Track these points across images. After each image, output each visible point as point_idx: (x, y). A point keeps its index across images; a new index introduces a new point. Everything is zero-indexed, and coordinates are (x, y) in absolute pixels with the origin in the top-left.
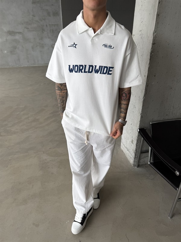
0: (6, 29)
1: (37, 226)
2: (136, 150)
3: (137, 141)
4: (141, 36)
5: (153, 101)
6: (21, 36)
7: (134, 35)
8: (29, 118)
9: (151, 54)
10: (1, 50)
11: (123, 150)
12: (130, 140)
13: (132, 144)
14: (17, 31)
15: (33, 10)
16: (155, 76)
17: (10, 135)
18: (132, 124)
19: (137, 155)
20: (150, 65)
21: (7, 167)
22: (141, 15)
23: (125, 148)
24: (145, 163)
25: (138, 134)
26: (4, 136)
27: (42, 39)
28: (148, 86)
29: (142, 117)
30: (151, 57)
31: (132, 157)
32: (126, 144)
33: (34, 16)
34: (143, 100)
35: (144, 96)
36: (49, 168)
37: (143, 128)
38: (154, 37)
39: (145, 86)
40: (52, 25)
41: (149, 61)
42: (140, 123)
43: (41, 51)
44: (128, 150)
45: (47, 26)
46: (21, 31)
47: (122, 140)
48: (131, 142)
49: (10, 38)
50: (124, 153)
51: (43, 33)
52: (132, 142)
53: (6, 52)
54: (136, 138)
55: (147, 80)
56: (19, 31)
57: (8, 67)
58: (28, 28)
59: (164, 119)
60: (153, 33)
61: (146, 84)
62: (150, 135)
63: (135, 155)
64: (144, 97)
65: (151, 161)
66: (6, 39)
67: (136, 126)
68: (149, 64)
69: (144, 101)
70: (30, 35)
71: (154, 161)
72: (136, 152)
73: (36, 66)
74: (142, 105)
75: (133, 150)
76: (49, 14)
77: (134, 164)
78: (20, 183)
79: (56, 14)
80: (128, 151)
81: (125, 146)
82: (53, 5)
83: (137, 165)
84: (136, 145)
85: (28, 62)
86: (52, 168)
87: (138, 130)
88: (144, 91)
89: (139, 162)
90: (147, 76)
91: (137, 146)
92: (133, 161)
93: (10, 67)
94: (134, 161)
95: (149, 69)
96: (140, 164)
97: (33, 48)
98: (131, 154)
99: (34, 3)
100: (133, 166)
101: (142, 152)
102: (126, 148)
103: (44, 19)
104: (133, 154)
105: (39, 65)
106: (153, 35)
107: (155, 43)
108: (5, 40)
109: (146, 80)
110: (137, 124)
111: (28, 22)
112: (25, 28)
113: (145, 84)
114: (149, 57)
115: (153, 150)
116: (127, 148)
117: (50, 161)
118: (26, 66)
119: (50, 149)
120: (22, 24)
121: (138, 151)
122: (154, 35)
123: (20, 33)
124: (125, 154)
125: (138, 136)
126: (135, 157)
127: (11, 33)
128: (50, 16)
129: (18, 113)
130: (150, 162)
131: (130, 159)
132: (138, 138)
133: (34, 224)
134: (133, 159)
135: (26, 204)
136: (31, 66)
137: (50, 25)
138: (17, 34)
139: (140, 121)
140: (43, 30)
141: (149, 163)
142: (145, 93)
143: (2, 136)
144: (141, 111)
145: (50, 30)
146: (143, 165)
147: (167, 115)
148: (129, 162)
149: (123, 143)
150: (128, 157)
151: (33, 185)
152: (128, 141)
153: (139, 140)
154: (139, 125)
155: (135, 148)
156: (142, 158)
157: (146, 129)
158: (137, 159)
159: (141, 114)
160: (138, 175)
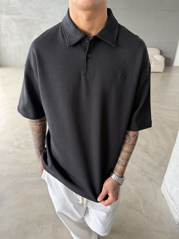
11: (164, 194)
23: (168, 194)
32: (171, 190)
44: (172, 199)
47: (164, 182)
50: (165, 199)
80: (172, 200)
81: (168, 191)
102: (170, 195)
124: (168, 202)
143: (21, 148)
148: (172, 215)
149: (164, 185)
150: (172, 208)
151: (42, 229)
152: (174, 188)
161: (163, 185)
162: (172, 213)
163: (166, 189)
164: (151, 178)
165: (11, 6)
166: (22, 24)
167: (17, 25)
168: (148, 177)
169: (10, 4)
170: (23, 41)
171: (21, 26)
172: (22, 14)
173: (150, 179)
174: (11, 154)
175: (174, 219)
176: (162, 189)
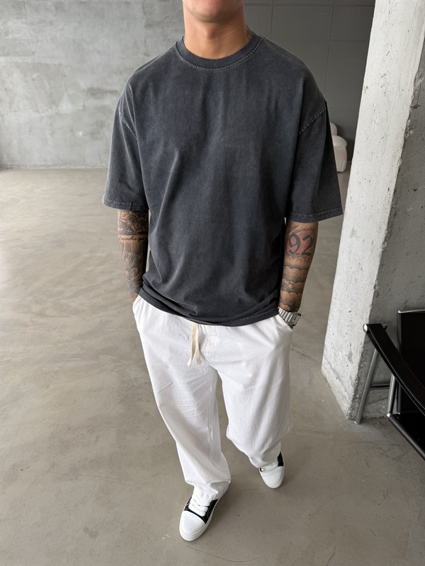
0: (84, 83)
1: (93, 535)
2: (359, 378)
3: (362, 356)
4: (384, 87)
5: (407, 254)
6: (115, 99)
7: (367, 87)
8: (113, 282)
9: (406, 133)
10: (72, 130)
11: (327, 376)
12: (346, 353)
13: (349, 364)
15: (145, 41)
16: (415, 190)
17: (66, 317)
18: (353, 313)
19: (360, 392)
20: (403, 163)
21: (47, 387)
22: (387, 37)
23: (332, 372)
24: (379, 415)
25: (366, 337)
26: (52, 317)
28: (395, 214)
29: (377, 295)
30: (405, 140)
31: (347, 395)
32: (335, 361)
34: (381, 250)
35: (385, 240)
36: (139, 400)
37: (377, 323)
38: (415, 90)
39: (388, 215)
41: (401, 151)
42: (371, 311)
44: (338, 377)
46: (117, 89)
47: (325, 351)
48: (347, 358)
49: (92, 102)
50: (329, 384)
52: (349, 358)
53: (81, 133)
54: (360, 349)
55: (393, 200)
56: (111, 89)
57: (83, 167)
60: (414, 78)
61: (391, 211)
63: (356, 391)
64: (383, 243)
65: (395, 412)
66: (84, 106)
67: (362, 318)
68: (402, 158)
69: (383, 252)
71: (401, 411)
72: (358, 383)
74: (378, 264)
75: (351, 378)
77: (351, 415)
78: (69, 428)
80: (337, 381)
81: (331, 366)
83: (358, 417)
84: (357, 367)
86: (148, 401)
87: (366, 328)
88: (384, 227)
89: (363, 409)
90: (395, 191)
91: (360, 368)
92: (349, 406)
93: (88, 167)
94: (352, 408)
95: (399, 171)
96: (368, 415)
98: (344, 387)
100: (347, 418)
101: (373, 386)
102: (334, 371)
104: (351, 390)
106: (415, 85)
107: (419, 104)
108: (81, 108)
109: (391, 200)
110: (363, 312)
113: (389, 211)
114: (401, 141)
115: (399, 383)
116: (337, 371)
120: (121, 73)
121: (362, 381)
122: (418, 84)
123: (114, 93)
124: (332, 386)
125: (365, 342)
126: (355, 395)
127: (94, 92)
129: (89, 269)
130: (391, 412)
131: (342, 401)
132: (364, 347)
133: (86, 530)
134: (350, 401)
135: (76, 479)
138: (109, 94)
139: (373, 304)
141: (388, 415)
142: (388, 233)
143: (47, 316)
144: (375, 278)
146: (375, 418)
148: (339, 407)
149: (326, 359)
150: (338, 394)
151: (97, 437)
152: (339, 355)
153: (366, 353)
154: (368, 315)
155: (357, 373)
156: (374, 402)
157: (386, 327)
158: (359, 403)
159: (376, 288)
160: (360, 442)
161: (324, 361)
162: (340, 403)
163: (329, 363)
164: (303, 353)
165: (10, 37)
166: (35, 76)
167: (25, 76)
168: (299, 352)
169: (7, 33)
170: (37, 111)
171: (34, 80)
172: (33, 53)
173: (303, 355)
174: (26, 326)
175: (342, 412)
176: (323, 368)
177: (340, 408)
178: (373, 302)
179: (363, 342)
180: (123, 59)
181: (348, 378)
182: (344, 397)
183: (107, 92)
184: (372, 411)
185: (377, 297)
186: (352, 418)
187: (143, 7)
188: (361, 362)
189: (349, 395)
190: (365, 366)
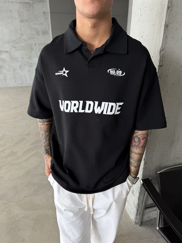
2: (139, 205)
3: (140, 194)
5: (160, 142)
6: (7, 54)
13: (133, 196)
14: (4, 50)
15: (21, 28)
27: (30, 58)
31: (133, 212)
33: (22, 34)
36: (19, 230)
37: (147, 178)
40: (42, 44)
42: (143, 172)
43: (29, 71)
45: (35, 44)
46: (8, 50)
51: (32, 52)
52: (132, 193)
56: (5, 50)
58: (15, 47)
59: (174, 164)
60: (159, 51)
62: (158, 189)
63: (138, 210)
70: (18, 54)
72: (138, 207)
73: (24, 86)
75: (134, 203)
76: (38, 33)
77: (135, 222)
79: (45, 33)
82: (42, 24)
83: (139, 223)
84: (137, 199)
85: (15, 82)
86: (24, 230)
87: (142, 182)
89: (142, 218)
91: (139, 199)
92: (134, 218)
94: (136, 218)
96: (144, 220)
97: (20, 67)
98: (131, 207)
99: (22, 21)
100: (134, 223)
101: (147, 207)
103: (33, 38)
104: (135, 210)
105: (27, 85)
106: (160, 54)
111: (15, 41)
112: (12, 47)
115: (162, 214)
117: (23, 217)
118: (13, 86)
119: (25, 197)
120: (9, 43)
121: (140, 205)
123: (7, 52)
126: (137, 213)
128: (39, 35)
131: (130, 214)
132: (140, 189)
134: (134, 215)
136: (19, 86)
137: (39, 44)
138: (4, 52)
140: (32, 49)
141: (158, 228)
145: (39, 49)
146: (147, 221)
147: (178, 158)
153: (142, 192)
154: (142, 174)
155: (137, 202)
156: (147, 214)
157: (152, 179)
158: (140, 216)
159: (145, 160)
160: (142, 239)
175: (131, 220)
177: (129, 217)
178: (144, 167)
179: (140, 187)
180: (10, 36)
181: (133, 203)
182: (131, 212)
183: (3, 52)
184: (146, 218)
185: (146, 164)
186: (136, 223)
187: (18, 13)
188: (139, 197)
189: (134, 212)
190: (141, 198)
